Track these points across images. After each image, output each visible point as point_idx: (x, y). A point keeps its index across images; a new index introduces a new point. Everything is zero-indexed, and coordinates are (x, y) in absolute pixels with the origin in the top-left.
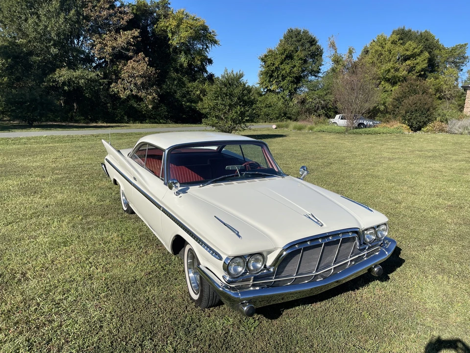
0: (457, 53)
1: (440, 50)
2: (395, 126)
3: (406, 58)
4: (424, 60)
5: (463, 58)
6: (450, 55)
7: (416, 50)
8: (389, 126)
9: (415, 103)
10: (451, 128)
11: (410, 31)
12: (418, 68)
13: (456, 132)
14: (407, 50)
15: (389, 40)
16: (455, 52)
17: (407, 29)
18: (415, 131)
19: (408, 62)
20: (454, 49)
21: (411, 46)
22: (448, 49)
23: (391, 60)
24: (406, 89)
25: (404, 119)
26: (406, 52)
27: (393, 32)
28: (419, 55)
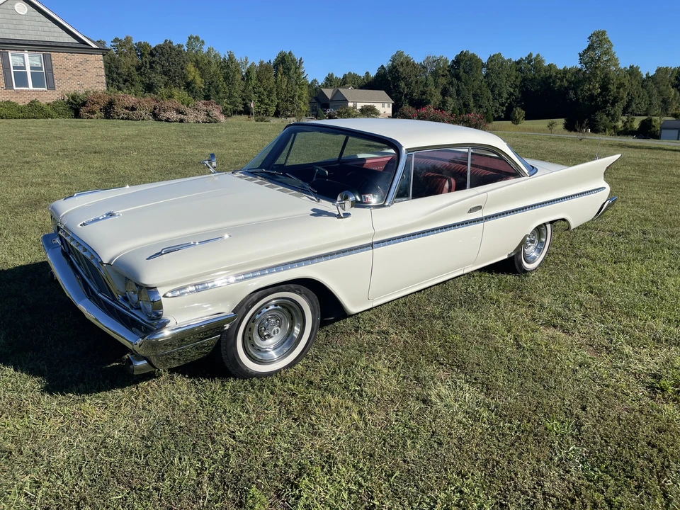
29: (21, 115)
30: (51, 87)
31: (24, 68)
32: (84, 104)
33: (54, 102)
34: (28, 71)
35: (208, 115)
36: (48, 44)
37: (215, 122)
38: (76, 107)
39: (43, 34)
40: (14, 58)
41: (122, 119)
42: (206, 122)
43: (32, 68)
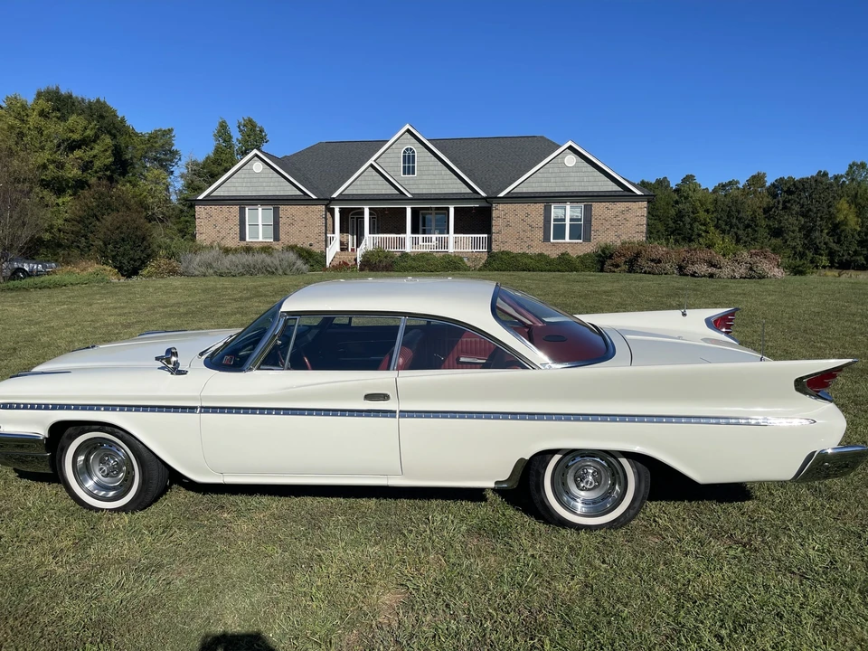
0: (160, 143)
1: (130, 136)
2: (90, 270)
3: (73, 146)
4: (106, 150)
5: (171, 152)
6: (148, 145)
7: (88, 132)
8: (78, 271)
9: (118, 228)
10: (187, 268)
11: (70, 96)
12: (97, 164)
13: (197, 273)
14: (73, 132)
15: (34, 110)
16: (156, 142)
17: (63, 91)
18: (129, 276)
19: (78, 153)
20: (153, 137)
21: (77, 124)
22: (143, 136)
23: (44, 146)
24: (91, 202)
25: (104, 257)
26: (71, 134)
27: (39, 95)
28: (94, 141)
29: (548, 268)
30: (588, 239)
31: (564, 220)
32: (611, 257)
33: (585, 255)
34: (568, 223)
35: (751, 269)
36: (590, 194)
37: (760, 278)
38: (603, 260)
39: (587, 184)
40: (557, 210)
41: (645, 272)
42: (745, 278)
43: (571, 220)
